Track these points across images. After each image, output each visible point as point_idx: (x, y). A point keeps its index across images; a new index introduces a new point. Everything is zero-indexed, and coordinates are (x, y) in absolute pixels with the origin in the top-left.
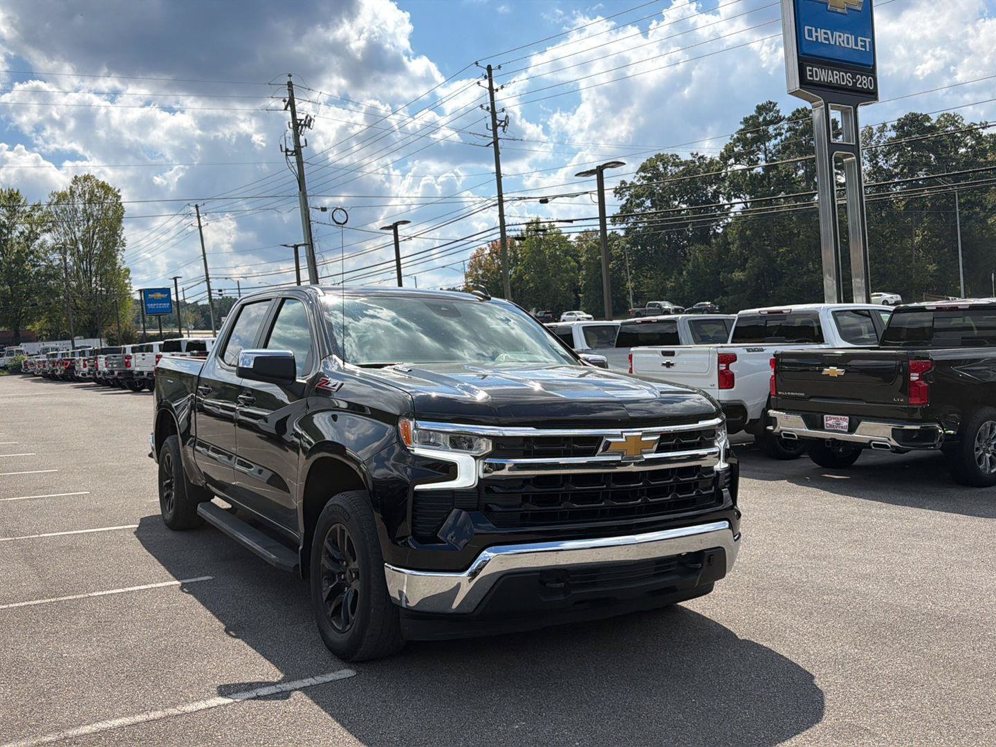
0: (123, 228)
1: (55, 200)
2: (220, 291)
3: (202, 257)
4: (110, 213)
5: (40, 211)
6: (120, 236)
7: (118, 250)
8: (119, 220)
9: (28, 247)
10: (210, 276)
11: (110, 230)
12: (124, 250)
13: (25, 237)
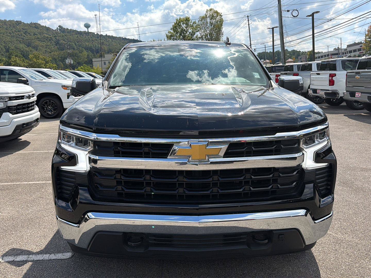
0: (223, 28)
1: (201, 19)
2: (255, 49)
3: (249, 36)
4: (219, 23)
5: (195, 24)
6: (221, 31)
7: (221, 36)
8: (222, 25)
9: (192, 38)
10: (251, 44)
11: (218, 29)
12: (223, 36)
13: (191, 34)
